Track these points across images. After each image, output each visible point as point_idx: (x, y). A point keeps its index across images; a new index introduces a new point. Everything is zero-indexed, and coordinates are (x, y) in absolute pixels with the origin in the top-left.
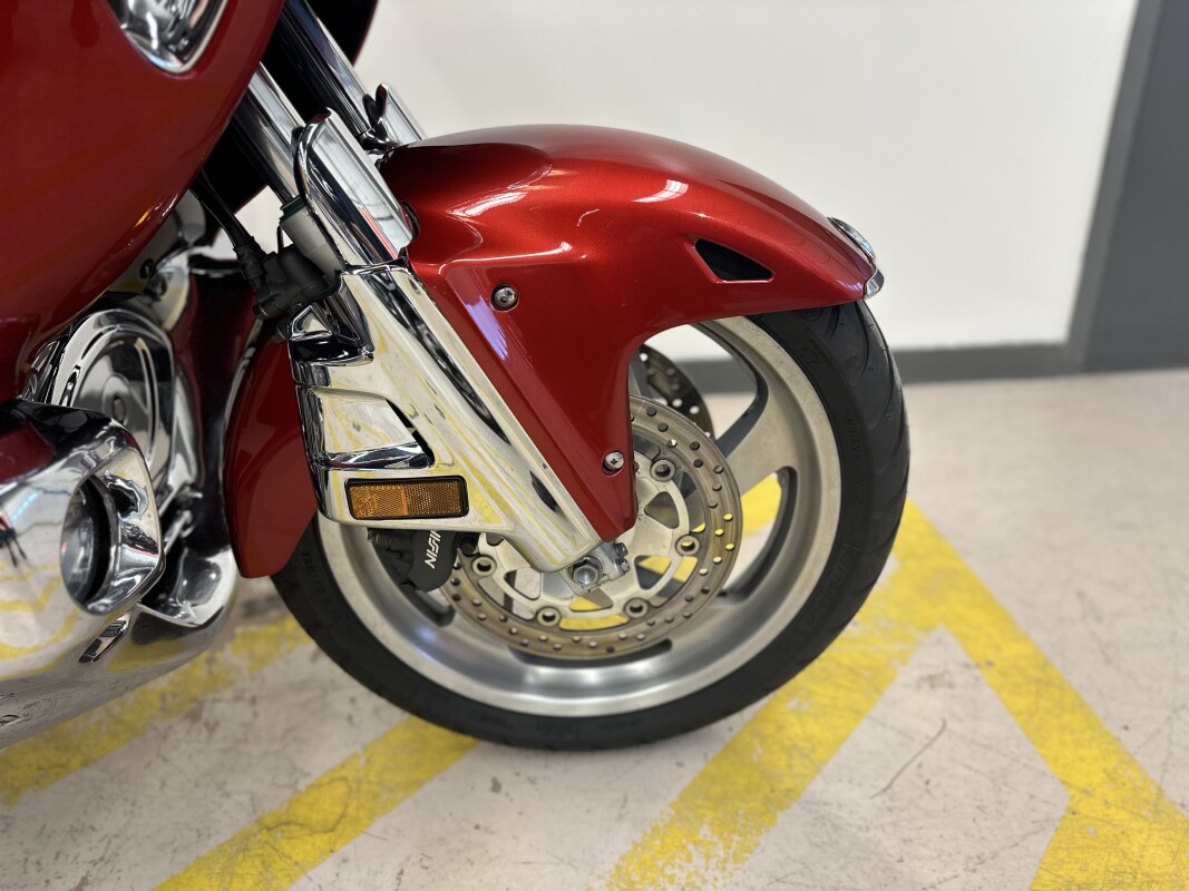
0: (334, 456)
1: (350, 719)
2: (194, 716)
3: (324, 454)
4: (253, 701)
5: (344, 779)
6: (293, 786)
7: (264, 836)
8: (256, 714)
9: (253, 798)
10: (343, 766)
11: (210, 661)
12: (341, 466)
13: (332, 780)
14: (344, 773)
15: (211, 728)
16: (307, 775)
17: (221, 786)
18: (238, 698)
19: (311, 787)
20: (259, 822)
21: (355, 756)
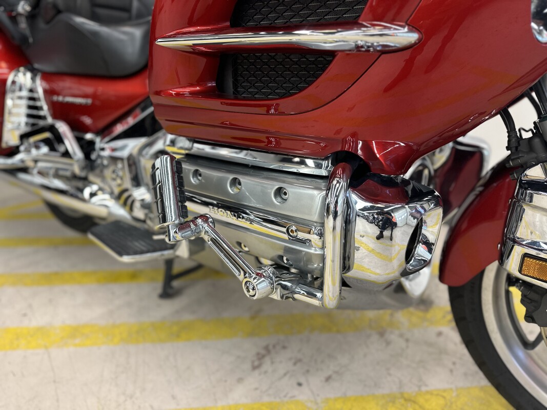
0: (519, 238)
1: (451, 371)
2: (382, 334)
3: (514, 237)
4: (407, 340)
5: (444, 397)
6: (420, 387)
7: (402, 401)
8: (407, 347)
9: (400, 382)
10: (445, 391)
11: (392, 315)
12: (520, 244)
13: (438, 395)
14: (445, 394)
15: (388, 343)
16: (426, 385)
17: (388, 369)
18: (401, 336)
19: (427, 392)
20: (402, 394)
21: (451, 389)
